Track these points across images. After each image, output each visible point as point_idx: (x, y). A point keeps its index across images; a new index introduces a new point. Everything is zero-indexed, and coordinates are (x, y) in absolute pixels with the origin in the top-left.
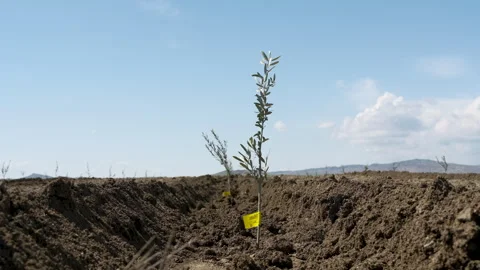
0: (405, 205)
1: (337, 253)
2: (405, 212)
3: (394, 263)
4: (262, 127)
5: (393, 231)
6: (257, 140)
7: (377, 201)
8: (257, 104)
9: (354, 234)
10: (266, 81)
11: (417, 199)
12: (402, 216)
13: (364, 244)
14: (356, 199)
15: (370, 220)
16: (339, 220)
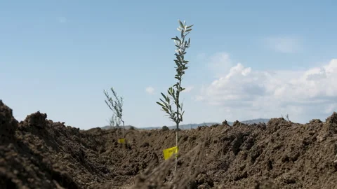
0: (306, 135)
1: (246, 176)
2: (307, 141)
3: (303, 178)
4: (180, 79)
5: (298, 155)
6: (176, 90)
7: (278, 135)
8: (176, 61)
9: (259, 160)
10: (183, 43)
11: (316, 131)
12: (306, 144)
13: (271, 168)
14: (255, 136)
15: (275, 149)
16: (242, 152)
